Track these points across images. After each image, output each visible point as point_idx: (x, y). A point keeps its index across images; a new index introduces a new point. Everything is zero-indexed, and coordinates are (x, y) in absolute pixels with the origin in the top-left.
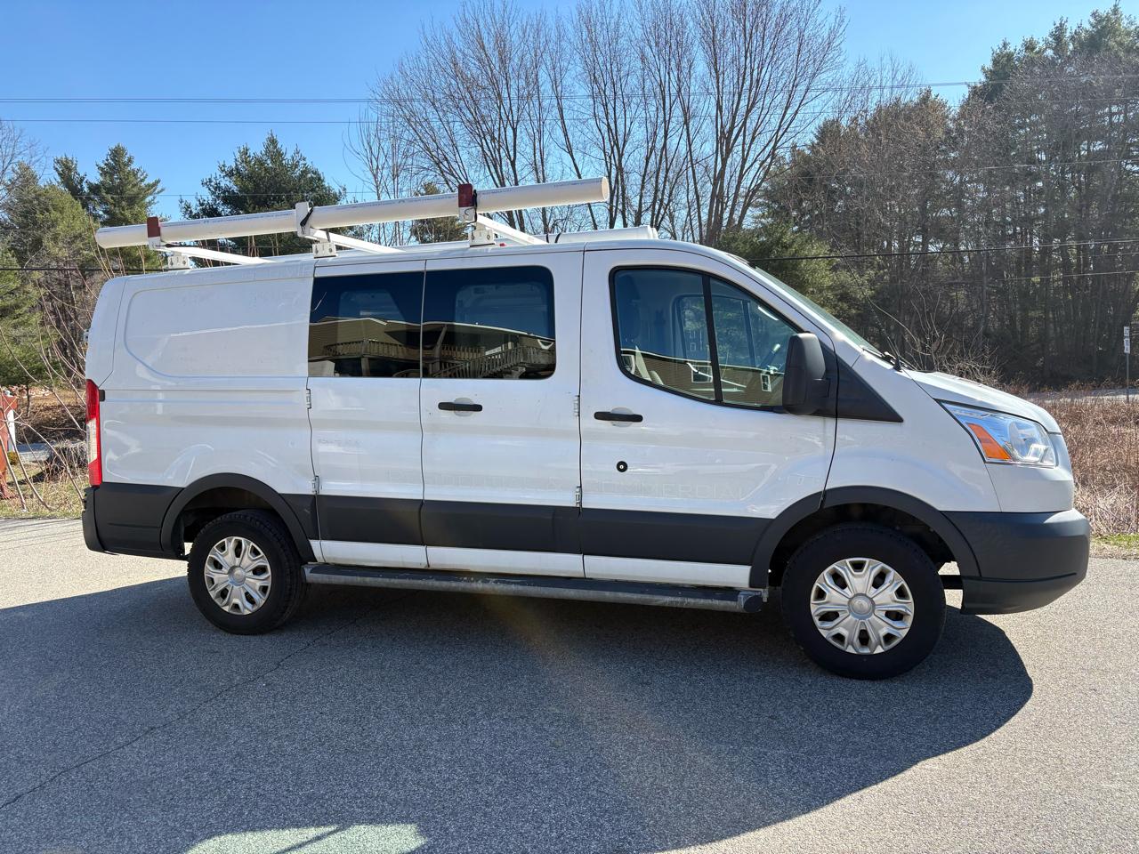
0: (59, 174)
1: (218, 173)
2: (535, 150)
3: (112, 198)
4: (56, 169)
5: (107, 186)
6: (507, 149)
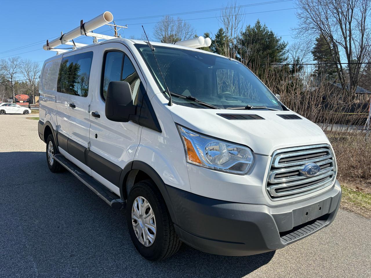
1: (240, 34)
5: (217, 41)
6: (348, 18)
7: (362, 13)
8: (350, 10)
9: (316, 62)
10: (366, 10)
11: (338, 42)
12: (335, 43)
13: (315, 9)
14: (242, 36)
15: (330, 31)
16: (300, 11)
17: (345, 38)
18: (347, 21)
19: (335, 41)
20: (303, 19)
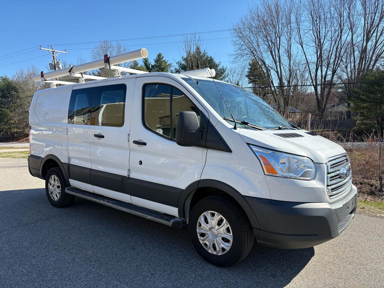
0: (144, 63)
1: (182, 59)
2: (288, 45)
3: (157, 69)
4: (143, 61)
5: (156, 65)
6: (277, 45)
7: (288, 41)
8: (278, 39)
9: (251, 85)
10: (290, 38)
11: (270, 67)
12: (268, 68)
13: (247, 37)
14: (184, 61)
15: (262, 57)
16: (234, 39)
17: (276, 63)
18: (275, 48)
19: (267, 66)
20: (238, 45)
